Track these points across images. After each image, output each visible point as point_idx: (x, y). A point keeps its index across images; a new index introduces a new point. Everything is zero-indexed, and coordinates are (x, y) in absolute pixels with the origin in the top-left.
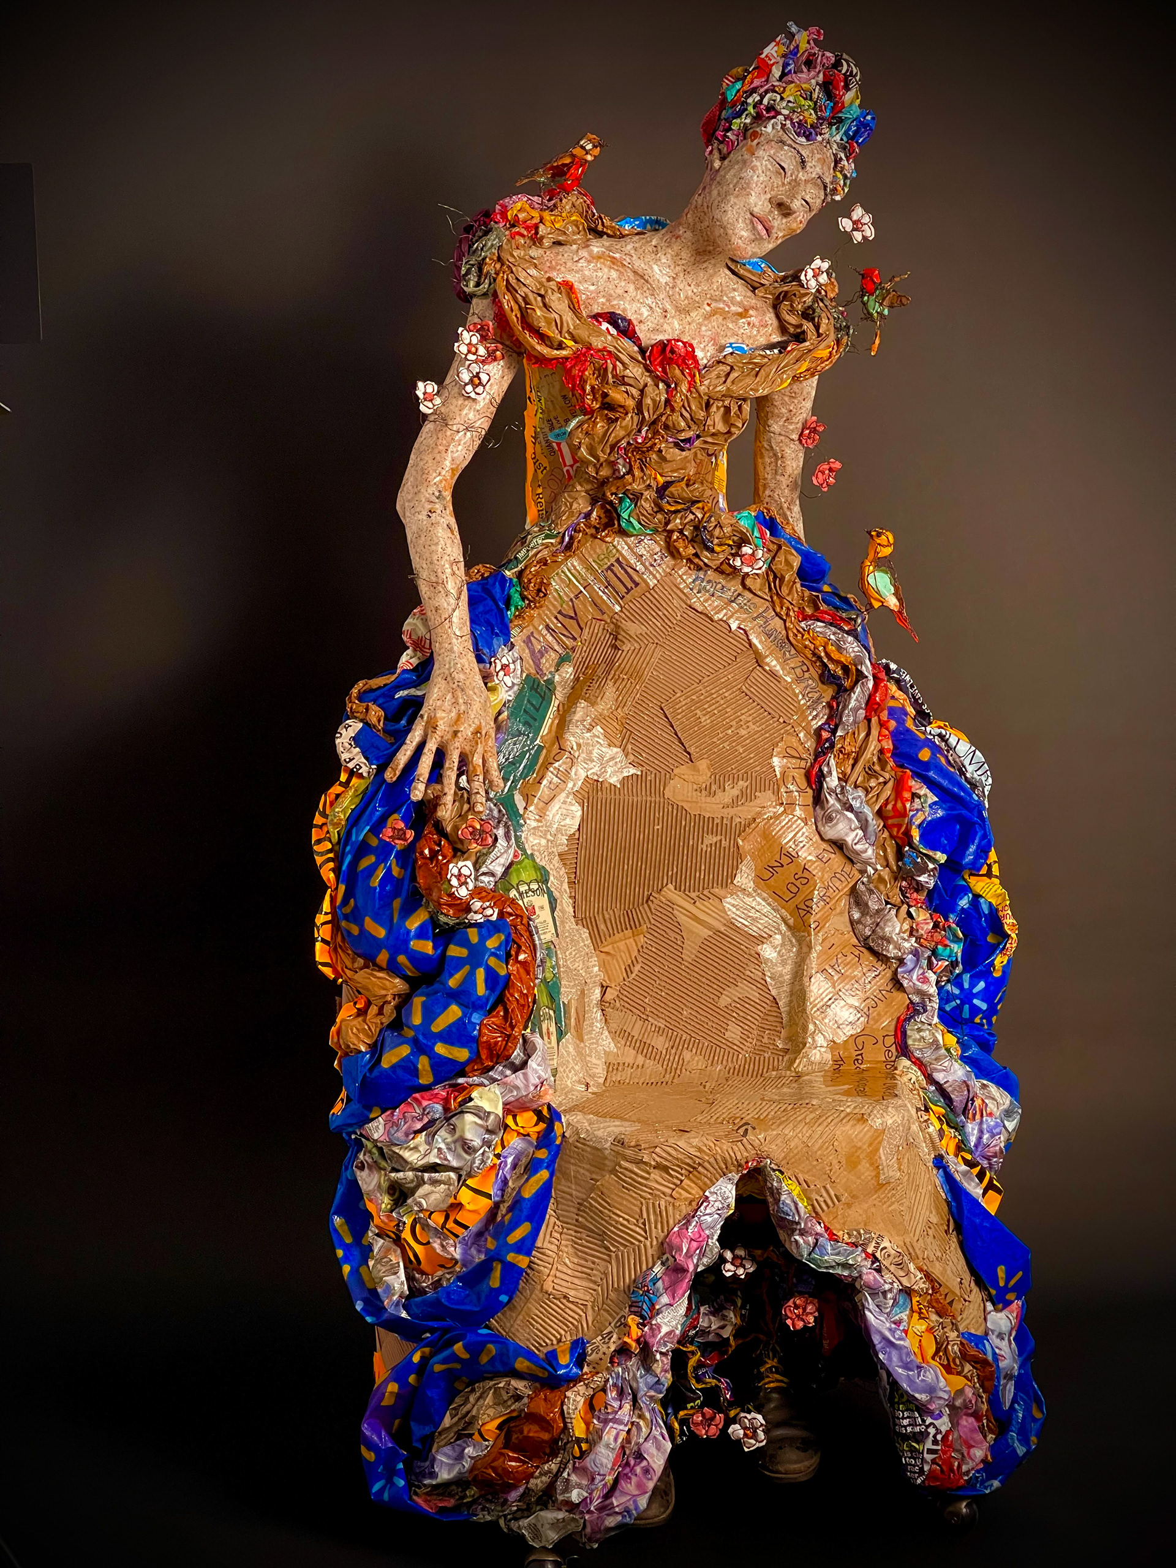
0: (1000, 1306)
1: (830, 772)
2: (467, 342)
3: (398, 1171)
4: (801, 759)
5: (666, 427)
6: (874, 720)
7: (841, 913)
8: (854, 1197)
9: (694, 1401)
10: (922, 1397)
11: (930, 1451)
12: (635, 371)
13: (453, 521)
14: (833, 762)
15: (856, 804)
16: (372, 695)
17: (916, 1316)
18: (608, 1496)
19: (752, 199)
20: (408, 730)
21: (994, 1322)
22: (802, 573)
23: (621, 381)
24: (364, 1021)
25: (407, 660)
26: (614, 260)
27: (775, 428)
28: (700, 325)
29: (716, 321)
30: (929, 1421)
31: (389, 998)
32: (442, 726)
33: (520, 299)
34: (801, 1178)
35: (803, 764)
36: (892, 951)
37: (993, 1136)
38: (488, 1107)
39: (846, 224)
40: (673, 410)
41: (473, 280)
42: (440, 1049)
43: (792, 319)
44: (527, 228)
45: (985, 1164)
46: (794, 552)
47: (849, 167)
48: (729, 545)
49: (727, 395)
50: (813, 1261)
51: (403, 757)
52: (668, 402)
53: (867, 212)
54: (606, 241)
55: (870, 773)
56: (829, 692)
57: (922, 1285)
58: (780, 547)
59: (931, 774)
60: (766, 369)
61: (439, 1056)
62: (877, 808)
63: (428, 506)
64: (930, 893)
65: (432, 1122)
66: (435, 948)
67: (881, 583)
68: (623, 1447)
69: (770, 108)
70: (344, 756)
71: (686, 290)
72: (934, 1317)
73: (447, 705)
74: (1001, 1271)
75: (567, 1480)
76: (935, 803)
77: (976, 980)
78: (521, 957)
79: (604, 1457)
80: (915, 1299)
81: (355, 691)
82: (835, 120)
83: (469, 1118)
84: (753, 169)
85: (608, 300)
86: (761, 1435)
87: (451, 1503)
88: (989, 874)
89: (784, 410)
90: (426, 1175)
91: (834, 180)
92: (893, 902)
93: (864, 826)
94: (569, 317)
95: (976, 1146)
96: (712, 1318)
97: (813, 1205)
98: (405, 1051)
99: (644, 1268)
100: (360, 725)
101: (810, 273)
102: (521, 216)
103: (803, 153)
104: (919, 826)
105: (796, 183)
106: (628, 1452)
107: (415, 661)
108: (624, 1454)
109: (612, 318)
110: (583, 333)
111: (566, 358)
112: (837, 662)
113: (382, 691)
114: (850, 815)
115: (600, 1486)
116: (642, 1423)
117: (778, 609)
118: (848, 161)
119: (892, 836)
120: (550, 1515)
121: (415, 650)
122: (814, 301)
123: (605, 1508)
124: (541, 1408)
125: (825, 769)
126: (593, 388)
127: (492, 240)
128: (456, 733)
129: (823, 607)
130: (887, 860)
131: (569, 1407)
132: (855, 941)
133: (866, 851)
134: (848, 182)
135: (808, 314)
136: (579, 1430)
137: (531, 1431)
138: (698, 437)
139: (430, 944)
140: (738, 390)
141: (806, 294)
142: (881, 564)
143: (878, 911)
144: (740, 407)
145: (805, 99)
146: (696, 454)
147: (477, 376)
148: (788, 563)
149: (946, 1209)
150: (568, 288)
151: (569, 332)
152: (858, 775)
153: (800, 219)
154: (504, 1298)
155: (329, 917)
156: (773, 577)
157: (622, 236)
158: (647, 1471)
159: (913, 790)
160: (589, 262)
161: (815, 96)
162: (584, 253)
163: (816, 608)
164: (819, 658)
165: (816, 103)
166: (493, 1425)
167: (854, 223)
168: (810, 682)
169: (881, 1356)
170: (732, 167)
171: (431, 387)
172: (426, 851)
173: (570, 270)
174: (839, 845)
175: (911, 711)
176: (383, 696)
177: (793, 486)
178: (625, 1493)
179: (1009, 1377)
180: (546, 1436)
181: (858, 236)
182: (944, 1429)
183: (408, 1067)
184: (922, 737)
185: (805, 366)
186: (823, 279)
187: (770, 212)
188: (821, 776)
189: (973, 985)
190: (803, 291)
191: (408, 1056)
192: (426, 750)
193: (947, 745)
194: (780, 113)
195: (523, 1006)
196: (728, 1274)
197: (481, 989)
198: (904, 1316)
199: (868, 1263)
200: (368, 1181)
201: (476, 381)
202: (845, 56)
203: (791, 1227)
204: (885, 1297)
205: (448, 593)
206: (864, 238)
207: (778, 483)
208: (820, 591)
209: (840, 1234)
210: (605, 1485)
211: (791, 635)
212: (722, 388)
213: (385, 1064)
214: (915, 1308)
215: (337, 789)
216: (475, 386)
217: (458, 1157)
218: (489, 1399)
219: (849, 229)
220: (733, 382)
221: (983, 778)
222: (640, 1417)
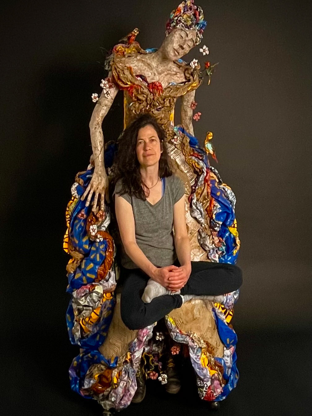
0: (228, 349)
1: (194, 198)
2: (104, 83)
3: (79, 306)
4: (188, 194)
5: (154, 105)
6: (206, 184)
7: (196, 237)
8: (187, 322)
9: (151, 368)
10: (202, 377)
11: (205, 391)
12: (146, 91)
13: (101, 130)
14: (195, 196)
15: (199, 208)
16: (81, 176)
17: (203, 354)
18: (121, 400)
19: (174, 45)
20: (87, 186)
21: (226, 353)
22: (190, 143)
23: (143, 93)
24: (73, 265)
25: (89, 167)
26: (142, 61)
27: (185, 104)
28: (164, 77)
29: (169, 76)
30: (205, 383)
31: (79, 259)
32: (94, 186)
33: (118, 72)
34: (173, 317)
35: (188, 196)
36: (207, 249)
37: (230, 300)
38: (99, 291)
39: (201, 50)
40: (155, 101)
41: (107, 66)
42: (88, 275)
43: (188, 75)
44: (121, 53)
45: (228, 308)
46: (188, 137)
47: (201, 36)
48: (171, 136)
49: (170, 96)
50: (176, 339)
51: (85, 194)
52: (153, 99)
53: (207, 47)
54: (142, 56)
55: (205, 199)
56: (196, 176)
57: (205, 346)
58: (184, 136)
59: (220, 199)
60: (180, 89)
61: (88, 277)
62: (205, 208)
63: (95, 126)
64: (219, 232)
65: (86, 294)
66: (89, 247)
67: (209, 147)
68: (125, 387)
69: (180, 21)
70: (73, 193)
71: (161, 69)
72: (208, 354)
73: (96, 181)
74: (228, 340)
75: (112, 395)
76: (220, 208)
77: (228, 257)
78: (110, 250)
79: (120, 390)
80: (203, 350)
81: (77, 175)
82: (197, 24)
83: (94, 294)
84: (175, 37)
85: (141, 71)
86: (166, 380)
87: (87, 394)
88: (234, 227)
89: (187, 99)
90: (85, 308)
91: (196, 39)
92: (208, 234)
93: (201, 214)
94: (130, 76)
95: (226, 303)
96: (156, 348)
97: (176, 325)
98: (80, 275)
99: (133, 339)
100: (78, 184)
101: (193, 63)
102: (120, 50)
103: (187, 33)
104: (215, 214)
105: (185, 40)
106: (126, 389)
107: (91, 167)
108: (125, 389)
109: (141, 76)
110: (133, 81)
111: (128, 87)
112: (197, 168)
113: (83, 175)
114: (198, 211)
115: (119, 397)
116: (130, 381)
117: (183, 153)
118: (200, 34)
119: (209, 216)
120: (108, 402)
121: (92, 164)
122: (194, 71)
123: (120, 403)
124: (106, 374)
125: (193, 197)
126: (135, 95)
127: (112, 56)
128: (98, 188)
129: (196, 152)
130: (207, 223)
131: (113, 375)
132: (199, 245)
133: (201, 221)
134: (201, 40)
135: (192, 74)
136: (115, 381)
137: (104, 380)
138: (163, 107)
139: (88, 246)
140: (172, 95)
141: (191, 69)
142: (210, 141)
143: (204, 237)
144: (173, 100)
145: (189, 18)
146: (162, 112)
147: (108, 92)
148: (186, 140)
149: (215, 322)
150: (130, 69)
151: (130, 81)
152: (201, 199)
153: (187, 50)
154: (100, 343)
155: (68, 236)
156: (183, 144)
157: (147, 54)
158: (130, 395)
159: (214, 204)
160: (136, 61)
161: (191, 17)
162: (135, 59)
163: (194, 153)
164: (193, 166)
165: (192, 19)
166: (96, 376)
167: (204, 50)
168: (191, 173)
169: (193, 365)
170: (170, 36)
171: (96, 95)
172: (90, 220)
173: (132, 64)
174: (195, 218)
175: (217, 181)
176: (83, 177)
177: (190, 119)
178: (124, 400)
179: (229, 368)
180: (107, 382)
181: (204, 54)
182: (209, 385)
183: (80, 279)
184: (219, 188)
185: (190, 88)
186: (196, 65)
187: (179, 48)
188: (192, 199)
189: (228, 258)
190: (191, 68)
191: (81, 276)
192: (90, 193)
193: (225, 190)
194: (181, 22)
195: (109, 264)
196: (157, 339)
197: (98, 259)
198: (200, 354)
199: (191, 340)
200: (74, 306)
201: (108, 93)
202: (199, 7)
203: (171, 330)
204: (195, 349)
205: (98, 150)
206: (206, 54)
207: (186, 118)
208: (195, 148)
209: (183, 332)
210: (120, 397)
211: (187, 160)
212: (168, 95)
213: (76, 278)
214: (203, 352)
215: (71, 201)
216: (107, 95)
217: (92, 304)
218: (96, 369)
219: (202, 52)
220: (171, 93)
221: (234, 200)
222: (130, 380)
